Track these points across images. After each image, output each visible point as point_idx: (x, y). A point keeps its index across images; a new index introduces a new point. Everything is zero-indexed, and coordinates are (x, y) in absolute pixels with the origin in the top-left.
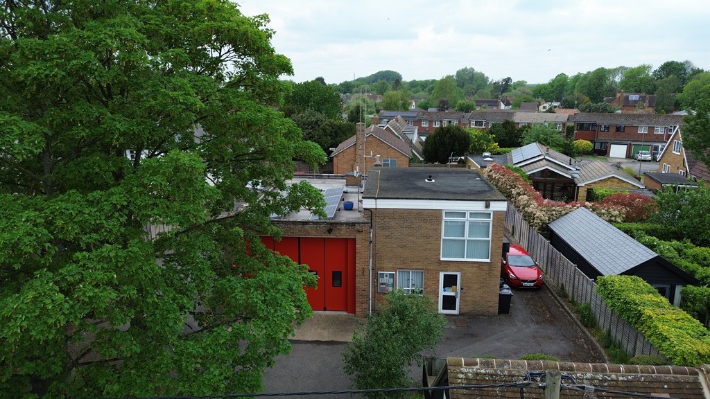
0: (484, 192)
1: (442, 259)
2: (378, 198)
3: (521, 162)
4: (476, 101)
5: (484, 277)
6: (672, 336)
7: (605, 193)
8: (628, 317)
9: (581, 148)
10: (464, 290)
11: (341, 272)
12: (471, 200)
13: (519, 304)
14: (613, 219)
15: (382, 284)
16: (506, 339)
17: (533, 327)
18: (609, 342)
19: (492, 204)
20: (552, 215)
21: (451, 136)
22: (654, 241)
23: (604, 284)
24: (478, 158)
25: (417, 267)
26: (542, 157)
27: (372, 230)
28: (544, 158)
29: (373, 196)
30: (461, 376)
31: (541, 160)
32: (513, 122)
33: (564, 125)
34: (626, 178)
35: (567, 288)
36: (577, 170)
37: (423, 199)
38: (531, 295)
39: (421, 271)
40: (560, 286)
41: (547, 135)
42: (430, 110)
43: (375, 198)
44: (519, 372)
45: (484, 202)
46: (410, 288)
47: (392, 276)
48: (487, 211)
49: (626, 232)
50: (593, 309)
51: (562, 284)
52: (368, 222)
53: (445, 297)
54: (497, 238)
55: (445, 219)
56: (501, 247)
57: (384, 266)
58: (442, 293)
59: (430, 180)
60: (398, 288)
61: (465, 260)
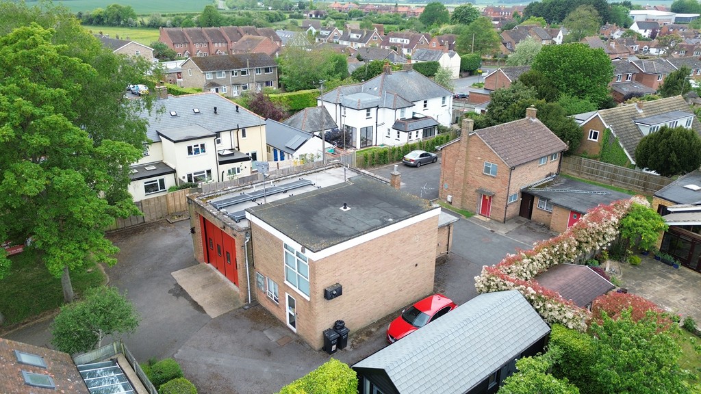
1: (286, 282)
2: (251, 214)
10: (298, 316)
12: (295, 241)
15: (259, 282)
19: (306, 250)
25: (275, 281)
27: (249, 237)
37: (271, 226)
39: (277, 285)
45: (301, 247)
46: (274, 295)
47: (262, 279)
48: (304, 255)
52: (241, 231)
53: (290, 315)
54: (313, 283)
55: (285, 249)
56: (315, 292)
57: (260, 268)
58: (288, 310)
59: (345, 208)
60: (268, 291)
61: (296, 290)
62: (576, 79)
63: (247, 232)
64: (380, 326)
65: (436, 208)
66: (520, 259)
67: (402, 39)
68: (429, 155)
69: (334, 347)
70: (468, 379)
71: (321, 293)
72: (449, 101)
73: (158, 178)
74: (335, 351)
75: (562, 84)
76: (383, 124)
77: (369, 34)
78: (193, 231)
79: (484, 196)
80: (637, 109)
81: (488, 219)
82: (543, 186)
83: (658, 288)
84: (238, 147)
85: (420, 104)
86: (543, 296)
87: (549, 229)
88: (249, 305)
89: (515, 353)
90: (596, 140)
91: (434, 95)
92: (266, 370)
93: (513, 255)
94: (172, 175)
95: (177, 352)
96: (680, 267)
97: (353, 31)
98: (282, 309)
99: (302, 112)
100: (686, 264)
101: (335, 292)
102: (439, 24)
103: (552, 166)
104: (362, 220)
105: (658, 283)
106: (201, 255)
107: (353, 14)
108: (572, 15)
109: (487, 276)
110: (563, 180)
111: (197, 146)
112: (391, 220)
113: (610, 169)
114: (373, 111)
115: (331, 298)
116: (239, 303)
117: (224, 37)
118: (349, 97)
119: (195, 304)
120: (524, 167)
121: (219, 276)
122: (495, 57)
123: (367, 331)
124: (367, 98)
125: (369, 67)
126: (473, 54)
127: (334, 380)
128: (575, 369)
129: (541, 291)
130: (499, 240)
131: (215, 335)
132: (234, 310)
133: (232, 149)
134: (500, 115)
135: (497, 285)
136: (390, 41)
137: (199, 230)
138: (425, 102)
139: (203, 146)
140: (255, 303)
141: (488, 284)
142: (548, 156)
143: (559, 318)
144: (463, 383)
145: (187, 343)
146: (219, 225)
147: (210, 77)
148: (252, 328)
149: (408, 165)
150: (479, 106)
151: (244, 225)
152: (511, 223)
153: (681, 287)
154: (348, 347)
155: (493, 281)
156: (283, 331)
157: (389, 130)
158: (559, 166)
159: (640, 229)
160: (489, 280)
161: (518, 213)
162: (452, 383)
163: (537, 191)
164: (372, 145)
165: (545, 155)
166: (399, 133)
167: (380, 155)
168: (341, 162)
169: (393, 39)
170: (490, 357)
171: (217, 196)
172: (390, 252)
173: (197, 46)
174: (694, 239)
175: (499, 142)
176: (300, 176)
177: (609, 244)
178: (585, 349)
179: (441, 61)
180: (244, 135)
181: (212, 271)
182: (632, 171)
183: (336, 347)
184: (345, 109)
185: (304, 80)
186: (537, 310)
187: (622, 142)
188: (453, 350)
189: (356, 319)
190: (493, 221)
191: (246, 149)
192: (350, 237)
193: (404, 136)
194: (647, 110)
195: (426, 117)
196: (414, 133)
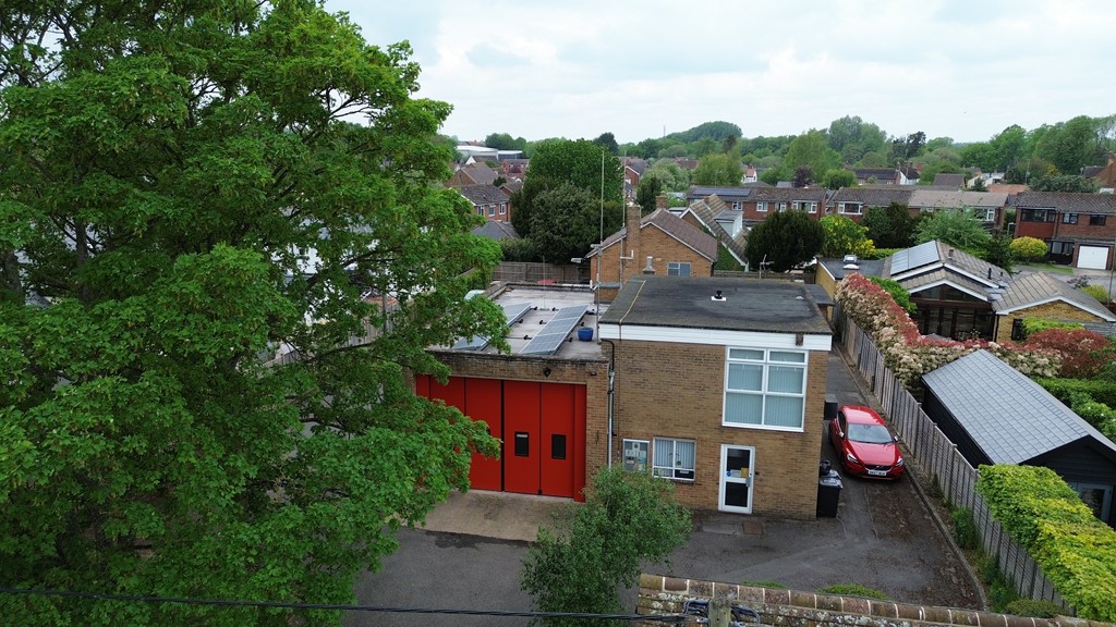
0: (801, 318)
1: (725, 424)
2: (623, 324)
3: (903, 272)
4: (858, 172)
5: (793, 456)
6: (1080, 571)
7: (1041, 326)
8: (1020, 534)
9: (1027, 251)
10: (761, 476)
11: (565, 436)
12: (772, 332)
13: (855, 503)
14: (1039, 371)
15: (630, 458)
16: (821, 559)
17: (872, 542)
18: (994, 575)
19: (806, 338)
20: (931, 360)
21: (792, 228)
22: (1100, 411)
23: (989, 478)
24: (835, 265)
25: (684, 435)
26: (940, 265)
27: (613, 374)
28: (943, 267)
29: (617, 320)
30: (657, 605)
31: (938, 269)
32: (905, 207)
33: (999, 210)
34: (1083, 304)
35: (942, 483)
36: (1000, 287)
37: (694, 327)
38: (881, 491)
39: (690, 440)
40: (932, 477)
41: (961, 228)
42: (780, 185)
43: (618, 323)
44: (751, 606)
45: (794, 336)
46: (674, 468)
47: (644, 447)
48: (799, 349)
49: (1059, 394)
50: (976, 519)
51: (936, 476)
52: (606, 360)
53: (730, 485)
54: (816, 395)
55: (730, 361)
57: (633, 430)
58: (725, 479)
59: (719, 298)
60: (654, 467)
61: (762, 426)
63: (610, 363)
80: (706, 205)
98: (708, 484)
112: (800, 298)
174: (928, 305)
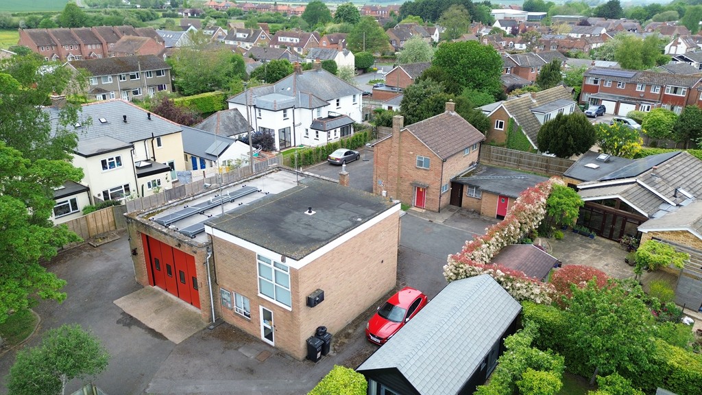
1: (260, 295)
2: (213, 227)
10: (277, 328)
12: (272, 251)
15: (224, 299)
19: (287, 259)
21: (567, 128)
25: (245, 295)
26: (633, 180)
27: (211, 253)
28: (636, 182)
37: (240, 238)
39: (247, 298)
45: (281, 256)
46: (243, 310)
47: (229, 295)
48: (284, 264)
52: (201, 247)
53: (265, 328)
54: (295, 292)
55: (258, 261)
56: (298, 301)
57: (224, 284)
58: (263, 324)
59: (310, 212)
60: (235, 306)
61: (274, 301)
62: (474, 74)
63: (208, 248)
64: (357, 326)
65: (397, 204)
66: (479, 245)
67: (292, 38)
68: (353, 153)
69: (319, 354)
70: (468, 365)
71: (303, 301)
72: (359, 98)
73: (69, 198)
74: (320, 358)
75: (462, 78)
76: (300, 124)
77: (256, 33)
78: (134, 253)
79: (419, 189)
80: (532, 99)
81: (424, 211)
82: (468, 175)
83: (583, 258)
84: (154, 158)
85: (334, 103)
86: (511, 277)
87: (479, 214)
88: (213, 324)
89: (500, 334)
90: (502, 129)
91: (345, 94)
92: (254, 389)
93: (471, 242)
94: (85, 194)
95: (148, 386)
96: (595, 237)
97: (239, 31)
98: (256, 323)
99: (214, 116)
100: (600, 234)
101: (318, 299)
102: (324, 23)
103: (473, 155)
104: (332, 222)
105: (582, 253)
106: (145, 278)
107: (232, 13)
108: (446, 14)
109: (455, 264)
110: (484, 168)
111: (112, 159)
112: (359, 219)
113: (516, 155)
114: (289, 112)
115: (315, 305)
116: (202, 324)
117: (97, 38)
118: (263, 98)
119: (152, 331)
120: (453, 158)
121: (170, 298)
122: (383, 54)
123: (344, 333)
124: (282, 99)
125: (268, 66)
126: (364, 52)
127: (346, 386)
128: (548, 339)
129: (509, 273)
130: (439, 229)
131: (185, 362)
132: (199, 331)
133: (147, 160)
134: (415, 111)
135: (465, 271)
136: (279, 40)
137: (141, 251)
138: (338, 101)
139: (118, 159)
140: (220, 321)
141: (456, 272)
142: (469, 147)
143: (527, 295)
144: (465, 369)
145: (156, 375)
146: (173, 243)
147: (94, 82)
148: (225, 348)
149: (334, 164)
150: (386, 103)
151: (201, 240)
152: (445, 212)
153: (601, 254)
154: (331, 352)
155: (462, 268)
156: (259, 346)
157: (307, 130)
158: (479, 155)
159: (565, 207)
160: (456, 267)
161: (449, 202)
162: (456, 371)
163: (465, 180)
164: (290, 146)
165: (468, 145)
166: (317, 132)
167: (305, 155)
168: (280, 166)
169: (282, 38)
170: (481, 340)
171: (158, 212)
172: (361, 252)
173: (67, 49)
174: (605, 211)
175: (428, 136)
176: (241, 183)
177: (540, 223)
178: (556, 320)
179: (336, 60)
180: (159, 144)
181: (162, 294)
182: (535, 155)
183: (322, 354)
184: (260, 111)
185: (202, 82)
186: (507, 290)
187: (525, 129)
188: (450, 338)
189: (334, 322)
190: (428, 212)
191: (162, 159)
192: (328, 241)
193: (323, 135)
194: (539, 100)
195: (342, 115)
196: (332, 132)
